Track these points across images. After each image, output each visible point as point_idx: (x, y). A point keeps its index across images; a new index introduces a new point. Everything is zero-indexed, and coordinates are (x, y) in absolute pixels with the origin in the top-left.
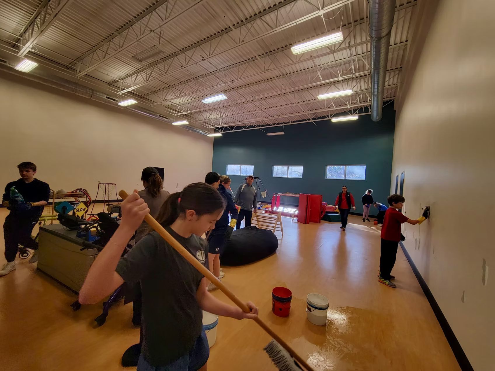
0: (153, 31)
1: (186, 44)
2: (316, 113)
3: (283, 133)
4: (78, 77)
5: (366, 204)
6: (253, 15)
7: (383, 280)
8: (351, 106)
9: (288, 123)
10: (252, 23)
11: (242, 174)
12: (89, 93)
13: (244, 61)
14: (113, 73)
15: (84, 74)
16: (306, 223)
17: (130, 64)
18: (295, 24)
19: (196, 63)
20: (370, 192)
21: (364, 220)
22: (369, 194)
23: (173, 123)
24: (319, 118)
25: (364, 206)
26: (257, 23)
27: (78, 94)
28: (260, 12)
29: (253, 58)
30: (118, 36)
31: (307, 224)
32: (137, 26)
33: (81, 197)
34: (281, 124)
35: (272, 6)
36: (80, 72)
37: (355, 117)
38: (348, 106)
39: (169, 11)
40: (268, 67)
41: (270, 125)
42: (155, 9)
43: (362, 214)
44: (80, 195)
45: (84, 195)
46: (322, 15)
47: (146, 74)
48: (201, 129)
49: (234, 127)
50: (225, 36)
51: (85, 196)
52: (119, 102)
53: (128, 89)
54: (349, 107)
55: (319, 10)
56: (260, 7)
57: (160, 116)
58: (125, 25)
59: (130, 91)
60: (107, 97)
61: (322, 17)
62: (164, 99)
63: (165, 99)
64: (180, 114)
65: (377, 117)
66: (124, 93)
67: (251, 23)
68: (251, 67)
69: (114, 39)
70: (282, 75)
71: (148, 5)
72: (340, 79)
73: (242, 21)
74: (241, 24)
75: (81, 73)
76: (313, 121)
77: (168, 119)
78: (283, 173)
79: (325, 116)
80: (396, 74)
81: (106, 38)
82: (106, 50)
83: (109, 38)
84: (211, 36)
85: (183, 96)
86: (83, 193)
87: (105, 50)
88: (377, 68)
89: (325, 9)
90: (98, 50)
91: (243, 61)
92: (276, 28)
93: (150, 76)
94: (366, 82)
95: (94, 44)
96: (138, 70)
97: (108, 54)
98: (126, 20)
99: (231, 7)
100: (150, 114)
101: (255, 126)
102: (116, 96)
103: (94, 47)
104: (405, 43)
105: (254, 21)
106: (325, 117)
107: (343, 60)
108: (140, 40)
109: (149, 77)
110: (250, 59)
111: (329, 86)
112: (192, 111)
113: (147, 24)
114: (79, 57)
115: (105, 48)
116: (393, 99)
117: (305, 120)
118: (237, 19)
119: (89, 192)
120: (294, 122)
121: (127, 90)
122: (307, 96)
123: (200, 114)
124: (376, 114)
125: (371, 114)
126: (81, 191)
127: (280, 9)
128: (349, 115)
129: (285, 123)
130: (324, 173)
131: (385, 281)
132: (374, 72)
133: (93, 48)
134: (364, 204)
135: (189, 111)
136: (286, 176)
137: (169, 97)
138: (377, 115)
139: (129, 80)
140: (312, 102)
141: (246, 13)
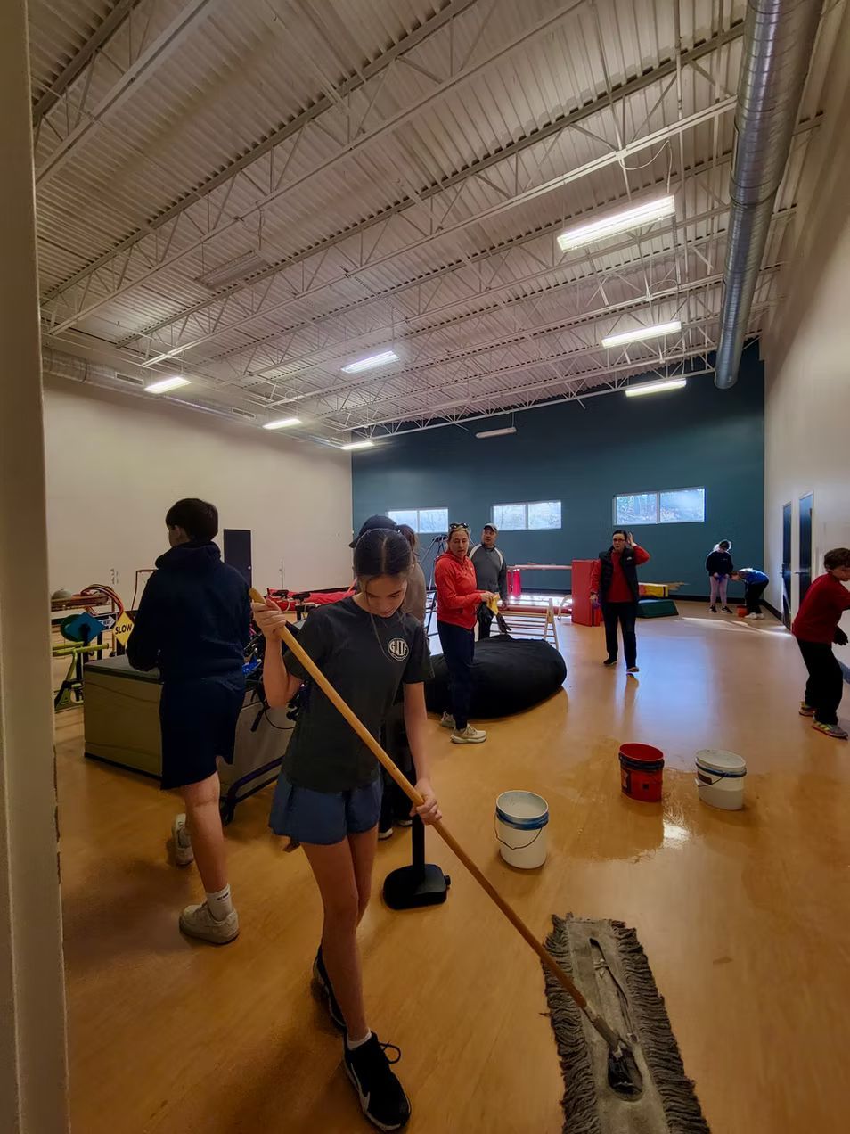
0: (241, 219)
1: (304, 243)
2: (583, 380)
3: (512, 430)
4: (54, 334)
5: (716, 575)
6: (459, 170)
7: (818, 723)
8: (667, 359)
9: (521, 405)
10: (458, 186)
11: (423, 529)
12: (79, 368)
13: (432, 274)
14: (128, 320)
15: (67, 327)
16: (593, 625)
17: (171, 295)
18: (562, 183)
19: (330, 285)
20: (724, 546)
21: (714, 609)
22: (722, 551)
23: (264, 424)
24: (589, 391)
25: (711, 578)
26: (468, 188)
27: (54, 373)
28: (476, 162)
29: (452, 264)
30: (151, 235)
31: (596, 626)
32: (198, 210)
33: (101, 604)
34: (506, 409)
35: (504, 147)
36: (57, 324)
37: (679, 383)
38: (659, 358)
39: (277, 174)
40: (490, 283)
41: (480, 414)
42: (242, 169)
43: (709, 597)
44: (100, 601)
45: (107, 599)
46: (623, 161)
47: (207, 319)
48: (324, 434)
49: (396, 424)
50: (395, 218)
51: (110, 601)
52: (146, 385)
53: (166, 353)
54: (662, 360)
55: (617, 150)
56: (477, 150)
57: (235, 411)
58: (168, 208)
59: (170, 357)
60: (118, 376)
61: (622, 164)
62: (246, 370)
63: (249, 370)
64: (279, 403)
65: (728, 379)
66: (154, 365)
67: (454, 188)
68: (448, 287)
69: (140, 242)
70: (513, 298)
71: (226, 160)
72: (649, 298)
73: (435, 184)
74: (432, 188)
75: (58, 327)
76: (578, 398)
77: (253, 416)
78: (515, 519)
79: (604, 384)
80: (766, 280)
81: (122, 241)
82: (122, 269)
83: (129, 240)
84: (363, 220)
85: (290, 361)
86: (104, 595)
87: (119, 268)
88: (740, 269)
89: (629, 146)
90: (100, 269)
91: (429, 274)
92: (516, 195)
93: (218, 322)
94: (701, 302)
95: (91, 255)
96: (188, 310)
97: (127, 279)
98: (170, 197)
99: (413, 155)
100: (213, 407)
101: (446, 417)
102: (137, 370)
103: (92, 262)
104: (790, 210)
105: (462, 182)
106: (604, 387)
107: (652, 256)
108: (208, 241)
109: (216, 325)
110: (444, 267)
111: (618, 317)
112: (307, 395)
113: (223, 206)
114: (53, 289)
115: (118, 264)
116: (757, 336)
117: (562, 397)
118: (424, 178)
119: (117, 592)
120: (536, 403)
121: (163, 357)
122: (568, 342)
123: (322, 400)
124: (725, 373)
125: (714, 373)
126: (101, 591)
127: (520, 152)
128: (660, 378)
129: (515, 407)
130: (609, 511)
131: (823, 726)
132: (733, 279)
133: (88, 265)
134: (711, 574)
135: (299, 394)
136: (522, 527)
137: (255, 366)
138: (729, 374)
139: (166, 333)
140: (576, 355)
141: (445, 165)
